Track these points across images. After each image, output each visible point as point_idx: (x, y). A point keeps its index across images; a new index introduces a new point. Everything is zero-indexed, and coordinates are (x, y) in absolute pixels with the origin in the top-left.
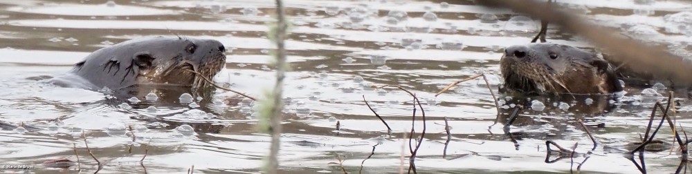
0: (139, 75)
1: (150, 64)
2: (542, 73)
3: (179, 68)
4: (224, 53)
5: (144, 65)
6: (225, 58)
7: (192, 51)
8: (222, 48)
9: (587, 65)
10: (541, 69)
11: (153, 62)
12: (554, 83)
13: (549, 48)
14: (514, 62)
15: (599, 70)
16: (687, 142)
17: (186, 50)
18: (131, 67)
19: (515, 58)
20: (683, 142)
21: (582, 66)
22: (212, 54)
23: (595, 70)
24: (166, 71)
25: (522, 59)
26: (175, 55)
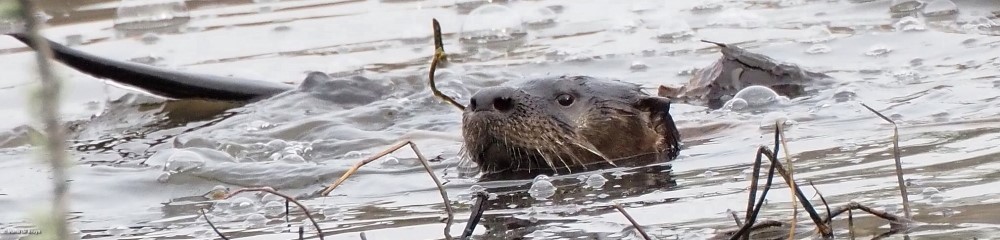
2: (551, 134)
9: (628, 109)
10: (548, 126)
12: (576, 150)
13: (554, 85)
14: (494, 122)
15: (651, 117)
16: (830, 215)
19: (496, 113)
20: (823, 218)
21: (622, 112)
23: (645, 116)
25: (510, 112)
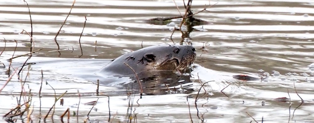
0: (147, 64)
1: (153, 60)
3: (170, 61)
4: (195, 52)
5: (150, 60)
6: (195, 54)
7: (177, 52)
8: (194, 50)
11: (155, 58)
17: (174, 52)
18: (142, 60)
22: (188, 53)
24: (162, 63)
26: (168, 54)
